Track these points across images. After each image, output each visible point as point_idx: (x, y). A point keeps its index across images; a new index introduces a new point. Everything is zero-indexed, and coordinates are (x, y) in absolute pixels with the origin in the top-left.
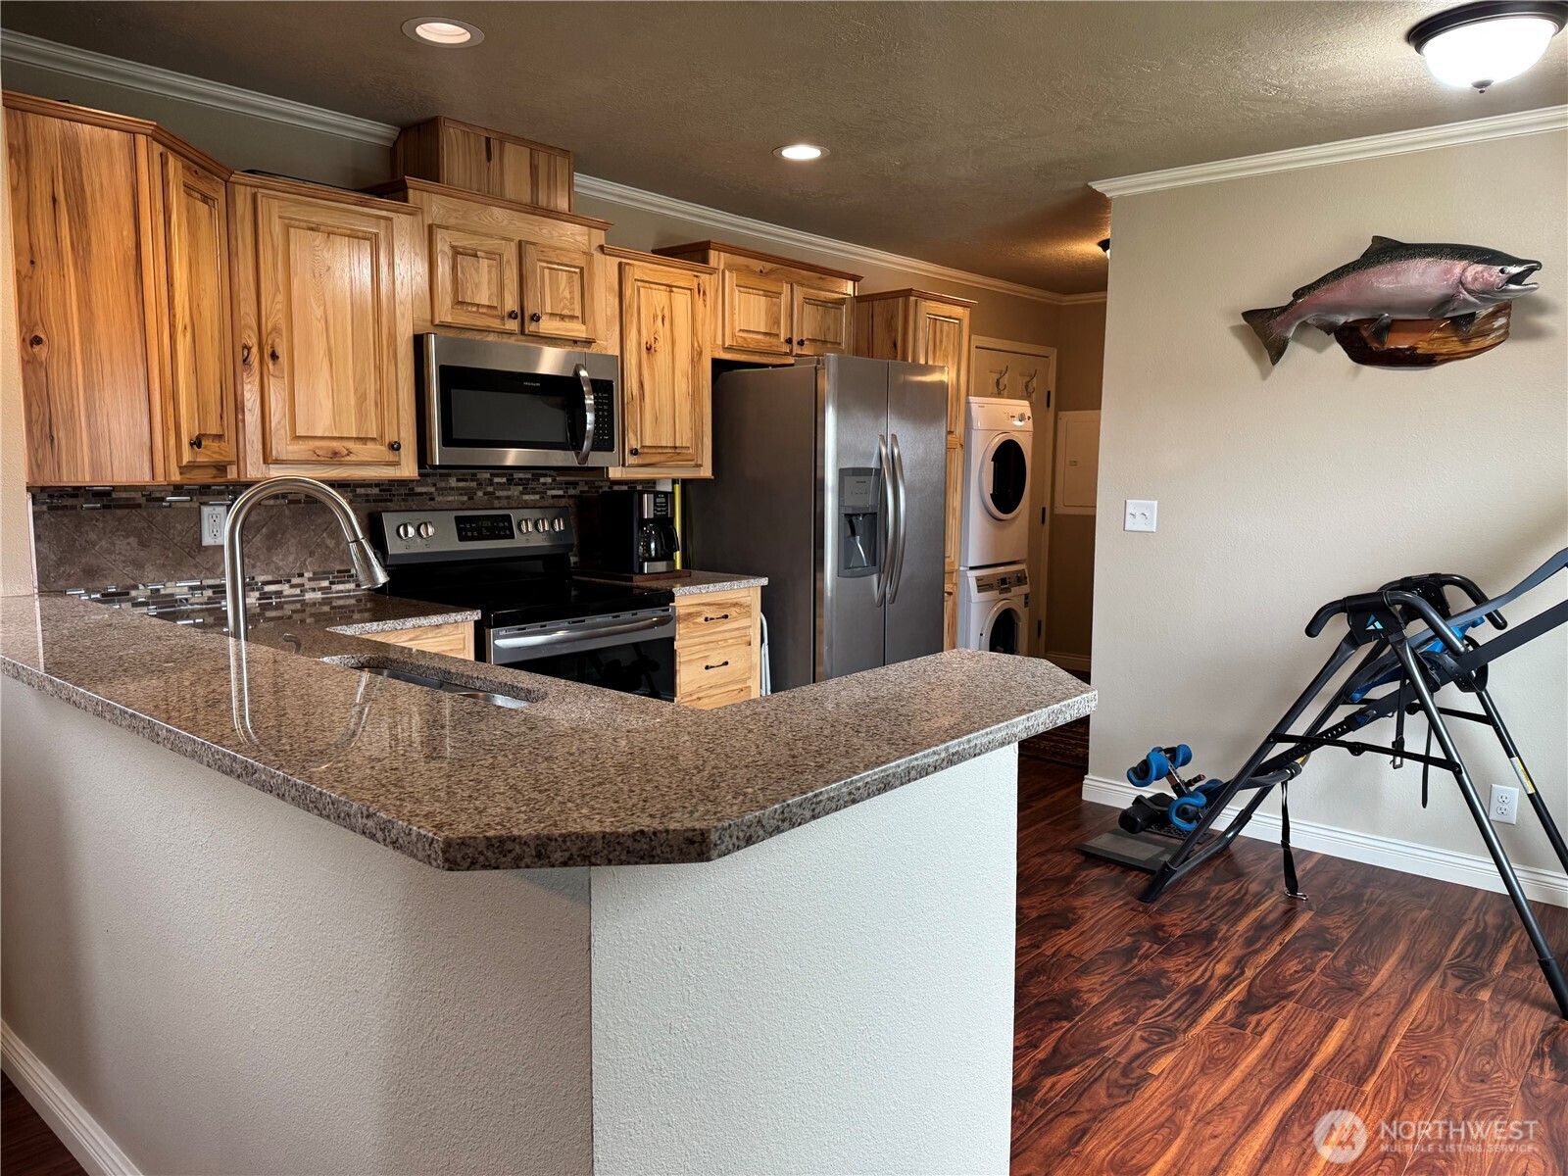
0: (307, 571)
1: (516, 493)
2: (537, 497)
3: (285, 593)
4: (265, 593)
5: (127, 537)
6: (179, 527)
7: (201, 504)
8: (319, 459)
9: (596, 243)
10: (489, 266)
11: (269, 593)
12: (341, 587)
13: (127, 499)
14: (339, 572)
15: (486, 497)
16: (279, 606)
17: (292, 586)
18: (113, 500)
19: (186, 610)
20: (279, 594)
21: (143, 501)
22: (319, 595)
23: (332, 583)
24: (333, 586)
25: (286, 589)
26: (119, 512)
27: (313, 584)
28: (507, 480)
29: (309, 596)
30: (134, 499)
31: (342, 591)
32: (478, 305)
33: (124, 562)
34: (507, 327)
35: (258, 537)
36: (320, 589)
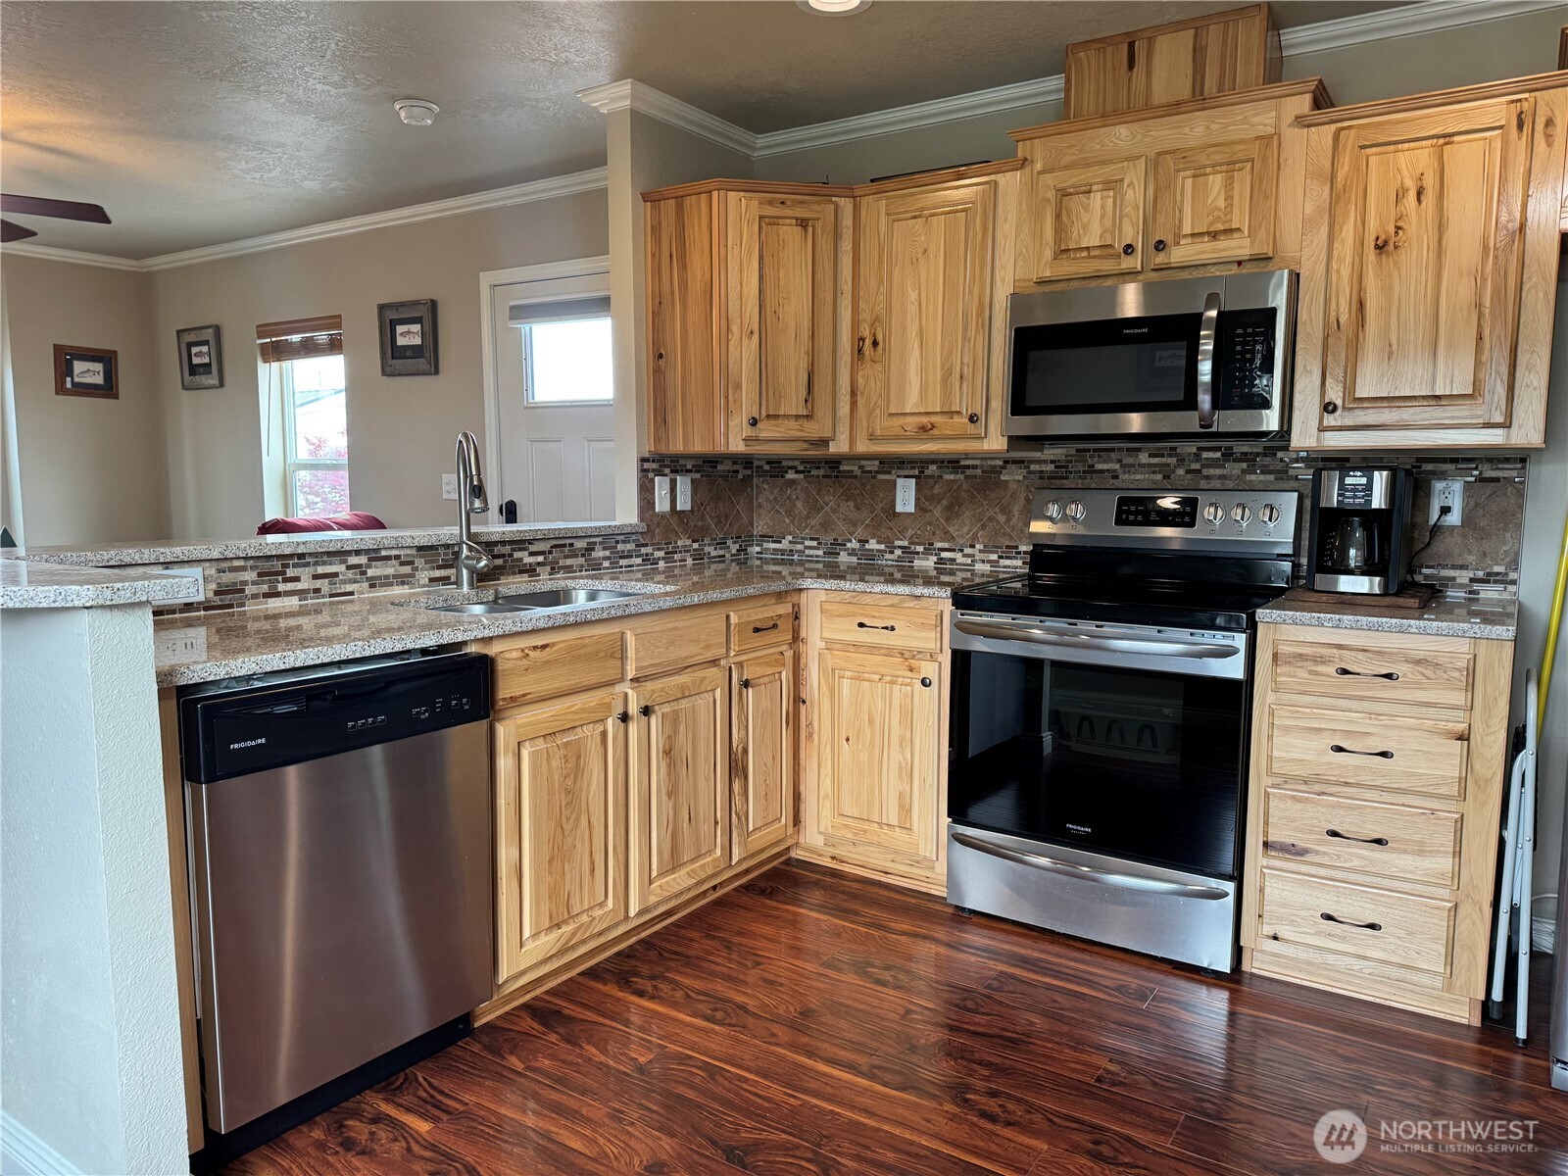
0: (979, 543)
1: (1235, 472)
2: (1271, 477)
3: (958, 561)
4: (942, 559)
5: (847, 500)
6: (881, 496)
7: (898, 476)
8: (908, 433)
10: (1102, 199)
11: (945, 559)
12: (1008, 562)
13: (849, 471)
14: (1007, 547)
15: (1189, 476)
16: (952, 573)
17: (964, 556)
18: (840, 472)
19: (881, 565)
20: (953, 560)
21: (858, 472)
22: (987, 568)
23: (999, 557)
24: (1001, 561)
25: (958, 556)
26: (843, 481)
27: (982, 556)
28: (1223, 455)
29: (979, 567)
30: (852, 471)
31: (1009, 567)
32: (1088, 248)
33: (844, 520)
35: (939, 508)
36: (989, 562)
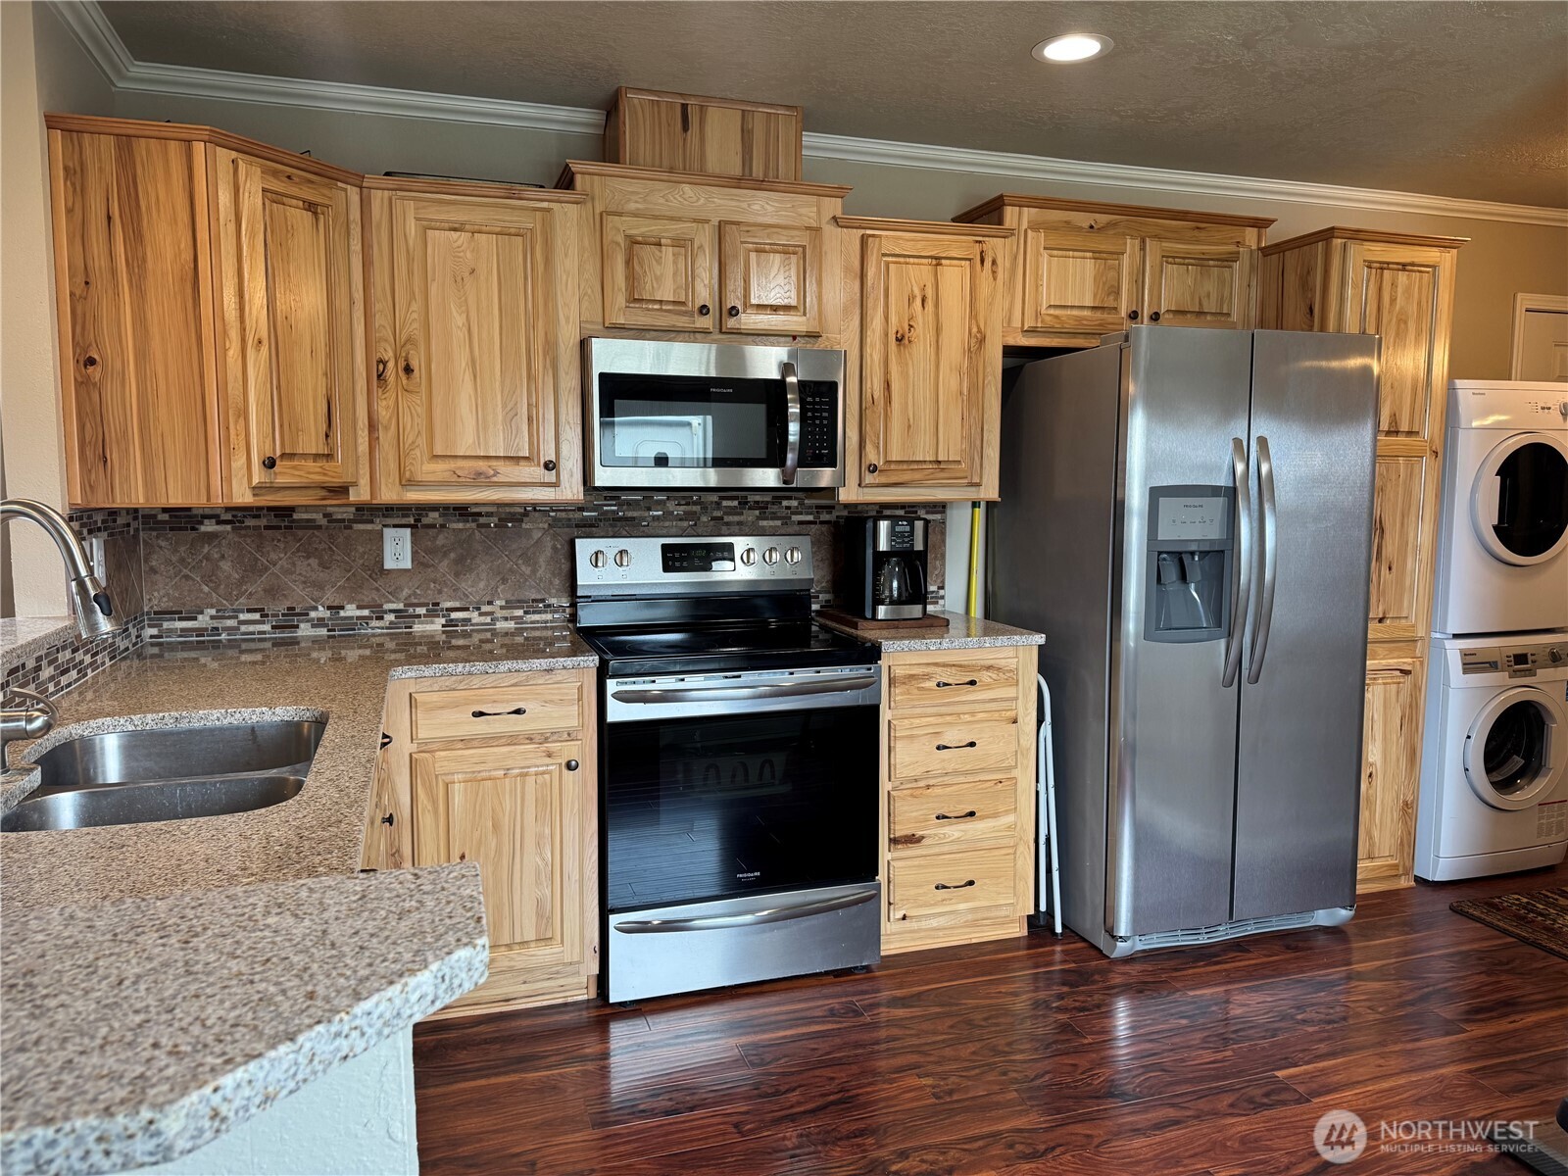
0: (499, 599)
1: (750, 519)
2: (778, 523)
3: (474, 621)
4: (452, 620)
5: (308, 557)
6: (361, 550)
7: (385, 526)
8: (460, 480)
9: (827, 216)
10: (674, 255)
11: (457, 620)
12: (536, 617)
13: (308, 520)
14: (534, 601)
15: (712, 523)
16: (466, 635)
17: (481, 614)
18: (294, 521)
19: (366, 634)
20: (467, 621)
21: (324, 522)
22: (511, 625)
23: (526, 613)
24: (528, 616)
25: (475, 617)
26: (300, 533)
27: (506, 613)
28: (740, 503)
29: (501, 625)
30: (314, 520)
31: (538, 622)
32: (661, 302)
33: (305, 582)
34: (698, 325)
35: (446, 562)
36: (513, 618)
